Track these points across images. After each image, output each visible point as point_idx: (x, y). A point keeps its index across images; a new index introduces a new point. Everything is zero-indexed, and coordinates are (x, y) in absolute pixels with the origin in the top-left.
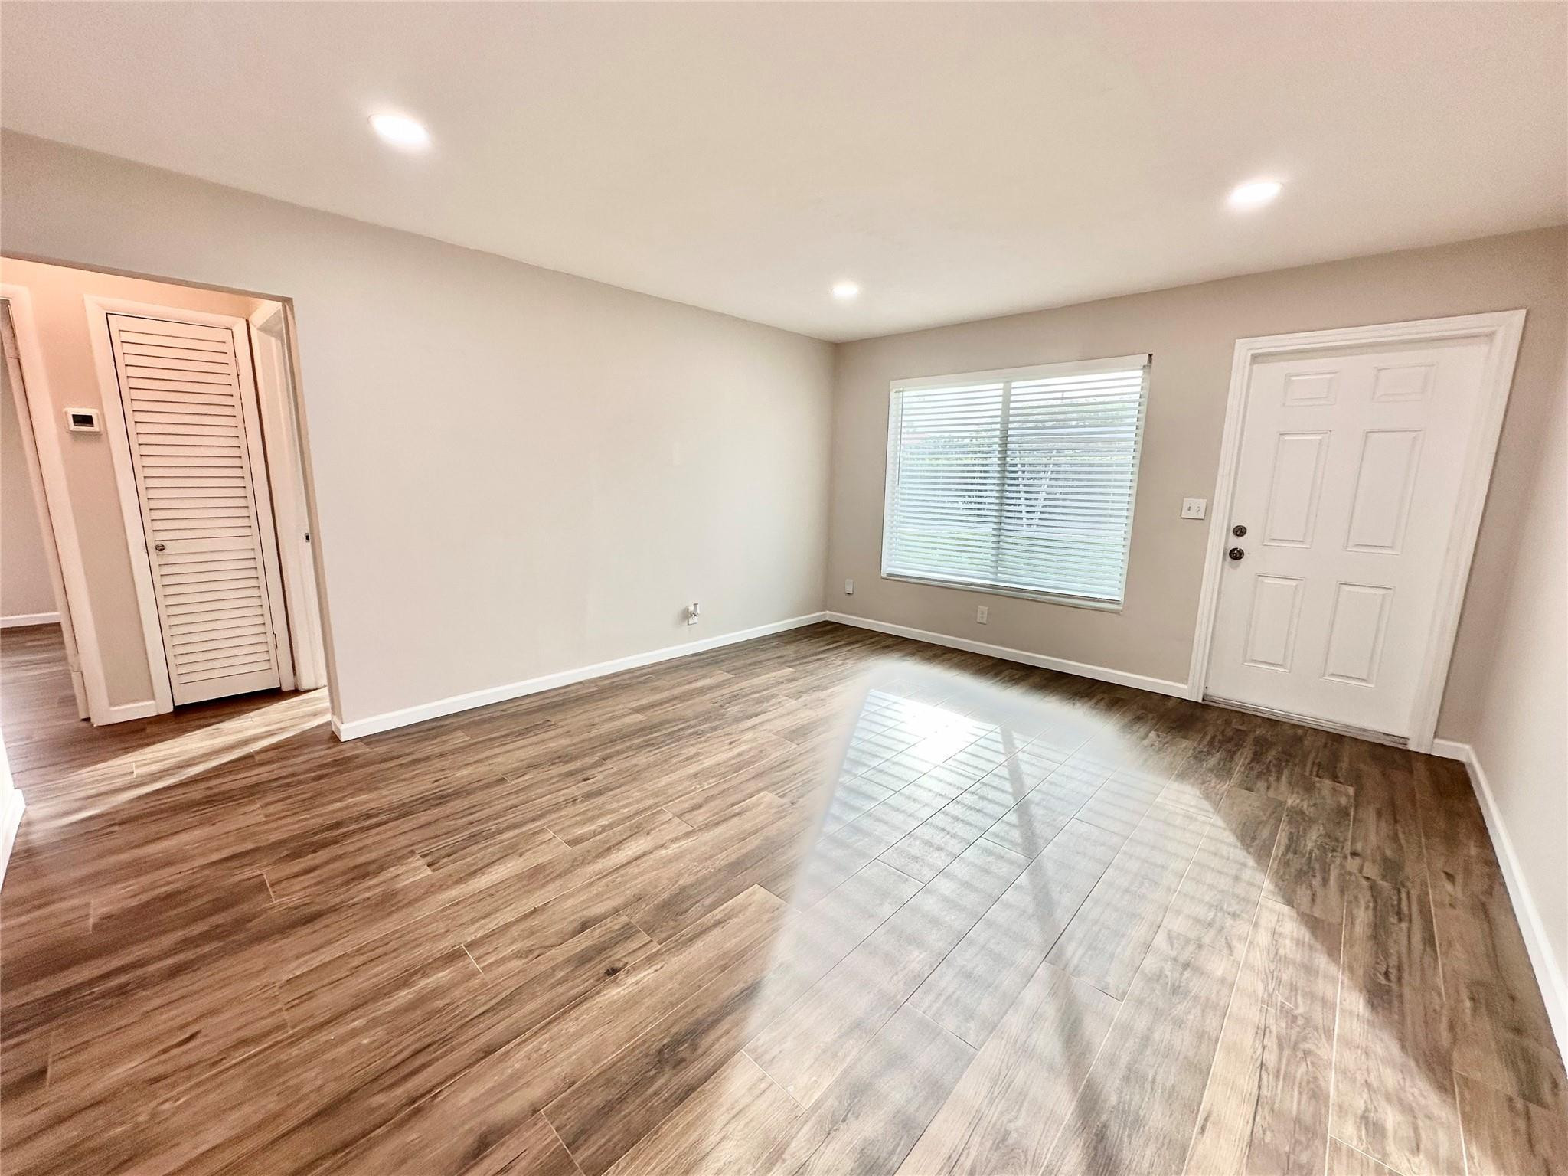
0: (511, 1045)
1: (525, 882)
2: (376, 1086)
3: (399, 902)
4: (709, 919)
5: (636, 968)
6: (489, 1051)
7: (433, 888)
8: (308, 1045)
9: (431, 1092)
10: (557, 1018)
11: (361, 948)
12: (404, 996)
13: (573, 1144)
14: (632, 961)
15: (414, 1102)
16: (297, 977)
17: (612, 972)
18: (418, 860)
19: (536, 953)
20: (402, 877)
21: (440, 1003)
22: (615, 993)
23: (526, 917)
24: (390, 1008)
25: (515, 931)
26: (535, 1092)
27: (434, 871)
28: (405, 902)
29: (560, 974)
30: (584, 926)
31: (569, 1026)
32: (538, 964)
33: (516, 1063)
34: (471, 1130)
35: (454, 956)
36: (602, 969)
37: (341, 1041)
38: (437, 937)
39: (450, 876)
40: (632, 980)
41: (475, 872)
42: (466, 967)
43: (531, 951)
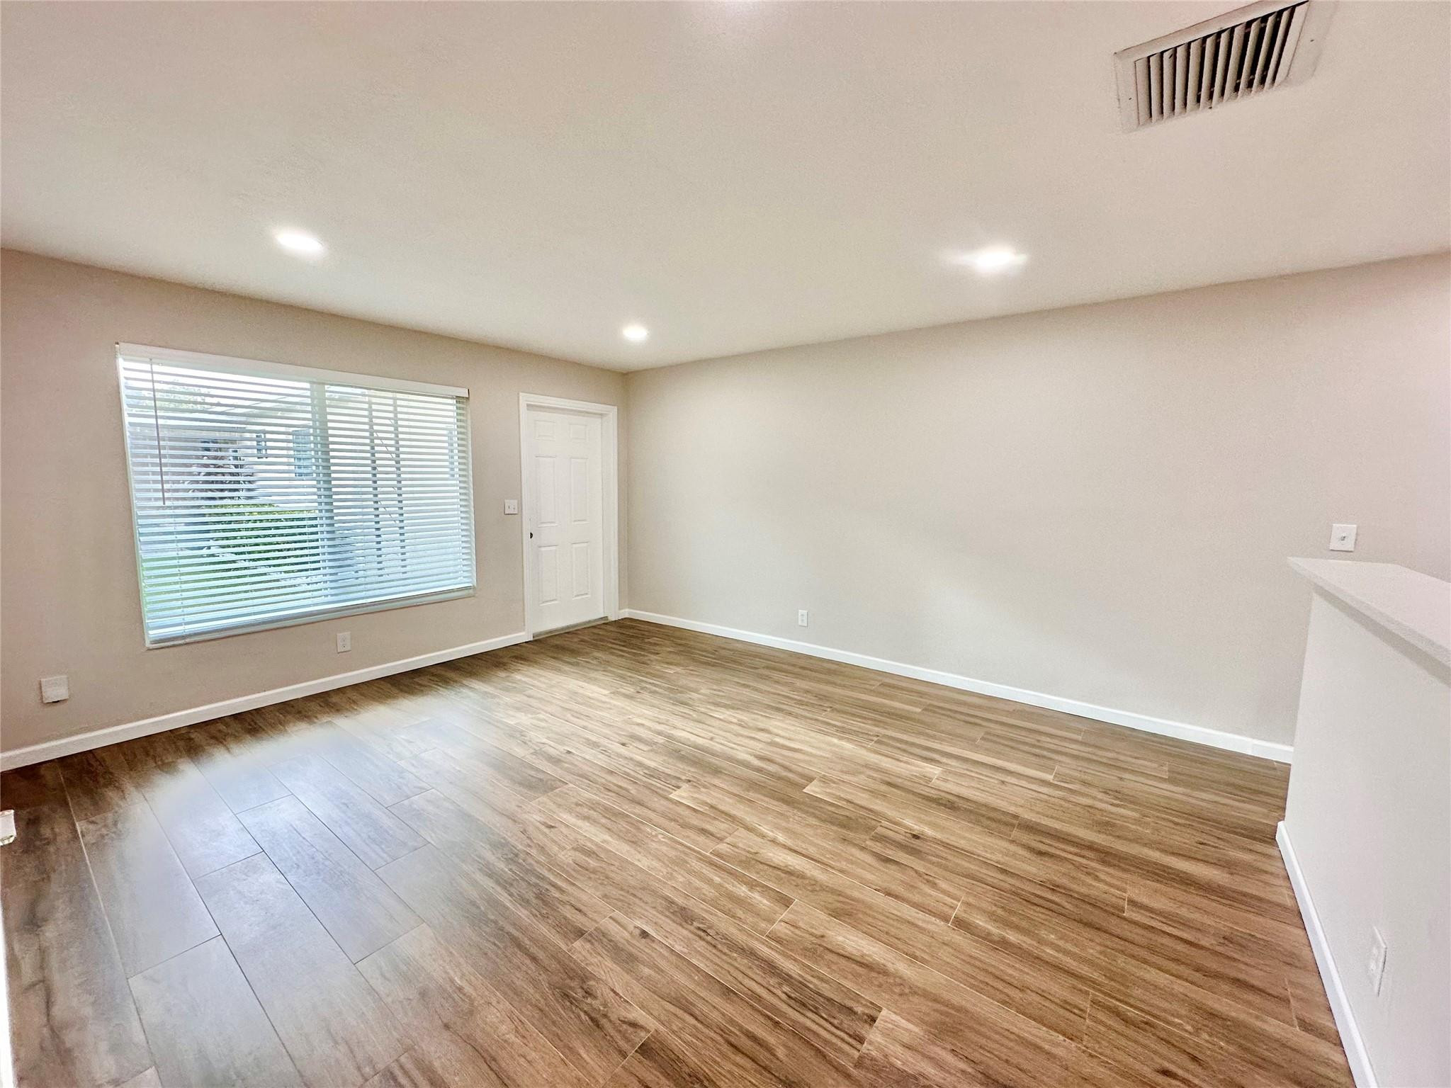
0: (992, 863)
1: (861, 916)
2: (1063, 911)
3: (942, 1013)
4: (850, 807)
5: (907, 827)
6: (1004, 871)
7: (905, 990)
8: (1085, 970)
9: (1042, 884)
10: (962, 850)
11: (1004, 1003)
12: (1013, 937)
13: (1013, 825)
14: (903, 830)
15: (1053, 889)
16: (1064, 1035)
17: (916, 837)
18: (871, 1043)
19: (926, 877)
20: (906, 1039)
21: (1000, 912)
22: (929, 831)
23: (897, 897)
24: (1025, 939)
25: (916, 898)
26: (1005, 844)
27: (880, 1009)
28: (938, 1006)
29: (934, 859)
30: (887, 860)
31: (962, 843)
32: (935, 873)
33: (998, 857)
34: (1041, 860)
35: (961, 924)
36: (917, 842)
37: (1067, 953)
38: (957, 949)
39: (880, 986)
40: (916, 827)
41: (861, 964)
42: (965, 912)
43: (928, 881)
